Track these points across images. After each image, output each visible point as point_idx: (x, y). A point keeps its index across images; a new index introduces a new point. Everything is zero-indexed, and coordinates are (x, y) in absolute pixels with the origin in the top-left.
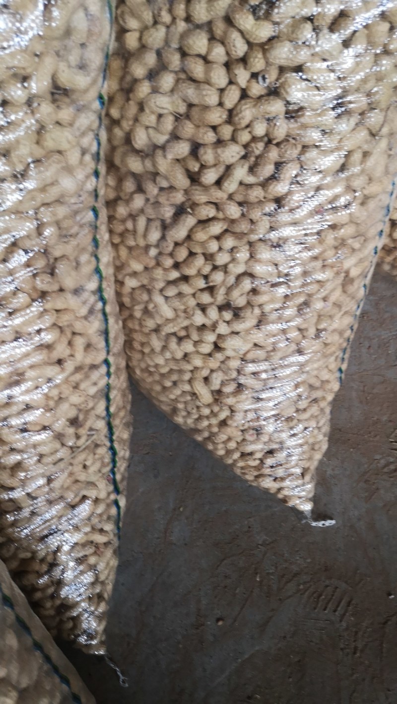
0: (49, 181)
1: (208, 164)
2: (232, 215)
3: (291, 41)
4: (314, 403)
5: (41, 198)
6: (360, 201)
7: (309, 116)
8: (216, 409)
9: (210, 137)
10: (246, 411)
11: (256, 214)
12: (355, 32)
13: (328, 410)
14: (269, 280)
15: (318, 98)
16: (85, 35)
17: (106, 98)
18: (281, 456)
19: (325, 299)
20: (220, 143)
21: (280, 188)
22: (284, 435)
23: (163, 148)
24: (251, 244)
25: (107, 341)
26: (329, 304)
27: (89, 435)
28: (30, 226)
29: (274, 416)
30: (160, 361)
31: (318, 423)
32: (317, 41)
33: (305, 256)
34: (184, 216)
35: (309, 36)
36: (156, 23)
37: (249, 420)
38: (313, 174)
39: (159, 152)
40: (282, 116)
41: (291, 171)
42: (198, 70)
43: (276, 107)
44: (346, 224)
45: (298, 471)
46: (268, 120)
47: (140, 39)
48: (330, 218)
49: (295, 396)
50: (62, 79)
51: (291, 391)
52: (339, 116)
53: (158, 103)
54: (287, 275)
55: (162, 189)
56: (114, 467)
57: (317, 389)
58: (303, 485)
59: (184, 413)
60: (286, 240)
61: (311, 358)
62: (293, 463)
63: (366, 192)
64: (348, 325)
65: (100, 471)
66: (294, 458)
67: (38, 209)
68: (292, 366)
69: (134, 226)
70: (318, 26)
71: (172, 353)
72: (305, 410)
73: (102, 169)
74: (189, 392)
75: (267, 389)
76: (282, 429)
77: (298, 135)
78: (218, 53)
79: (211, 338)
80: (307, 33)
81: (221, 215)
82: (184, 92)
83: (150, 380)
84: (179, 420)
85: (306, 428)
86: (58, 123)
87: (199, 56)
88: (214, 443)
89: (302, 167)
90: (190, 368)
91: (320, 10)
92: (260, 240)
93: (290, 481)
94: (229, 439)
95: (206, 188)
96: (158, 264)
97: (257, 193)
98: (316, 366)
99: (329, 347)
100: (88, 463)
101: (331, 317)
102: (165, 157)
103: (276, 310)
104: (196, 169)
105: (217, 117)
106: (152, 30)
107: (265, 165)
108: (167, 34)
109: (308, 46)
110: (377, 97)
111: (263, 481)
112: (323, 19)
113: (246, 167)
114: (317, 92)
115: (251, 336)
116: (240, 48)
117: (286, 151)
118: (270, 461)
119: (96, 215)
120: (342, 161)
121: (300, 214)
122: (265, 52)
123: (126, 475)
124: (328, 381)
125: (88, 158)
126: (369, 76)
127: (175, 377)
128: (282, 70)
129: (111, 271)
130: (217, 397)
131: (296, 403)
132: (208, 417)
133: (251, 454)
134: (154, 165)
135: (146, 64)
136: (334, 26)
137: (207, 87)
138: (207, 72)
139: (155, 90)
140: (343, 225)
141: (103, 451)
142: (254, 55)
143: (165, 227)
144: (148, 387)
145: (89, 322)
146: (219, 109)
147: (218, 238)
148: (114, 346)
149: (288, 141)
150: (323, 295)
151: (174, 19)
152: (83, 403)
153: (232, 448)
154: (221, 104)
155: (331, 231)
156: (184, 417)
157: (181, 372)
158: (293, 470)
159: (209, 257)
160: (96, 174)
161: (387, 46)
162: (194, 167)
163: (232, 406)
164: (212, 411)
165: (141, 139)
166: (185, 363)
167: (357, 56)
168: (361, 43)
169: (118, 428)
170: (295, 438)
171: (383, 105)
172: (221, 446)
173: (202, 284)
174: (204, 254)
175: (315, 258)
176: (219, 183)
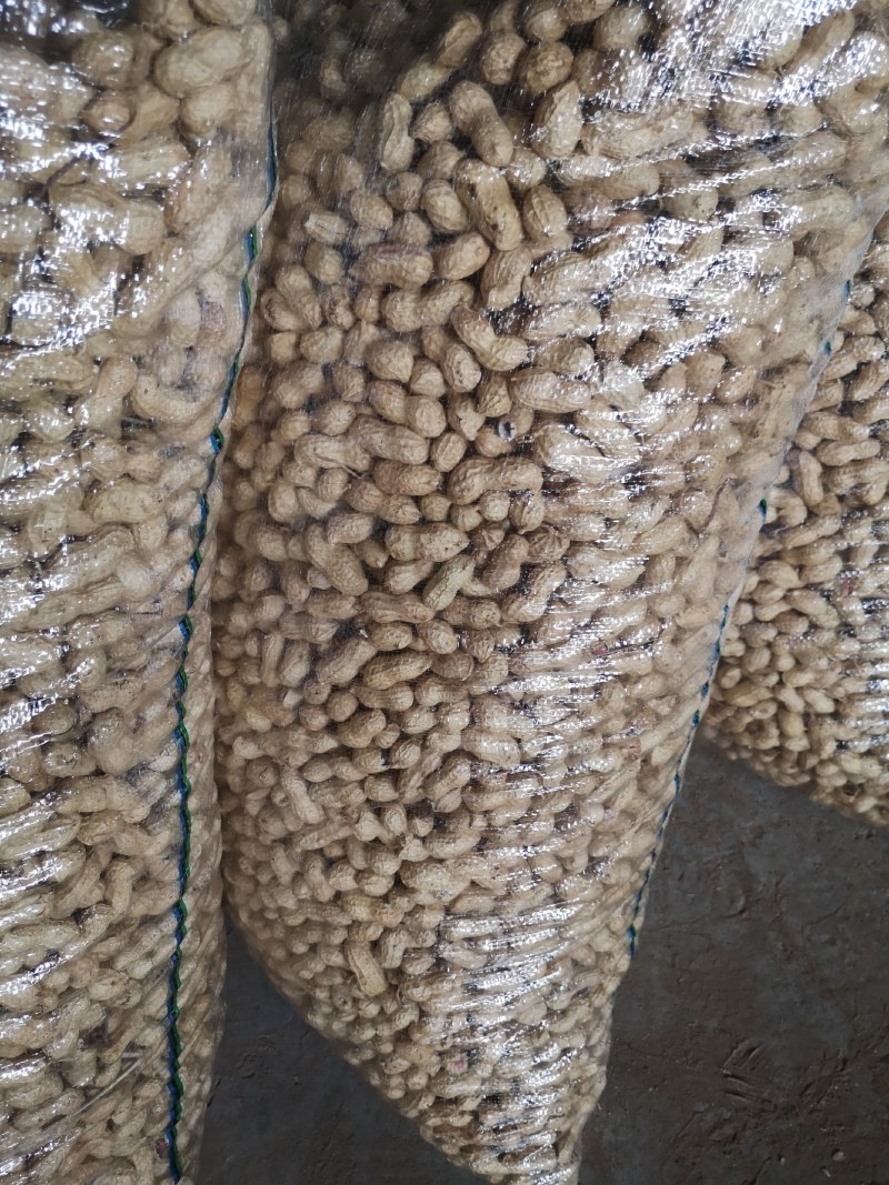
0: (97, 576)
1: (401, 558)
2: (440, 647)
3: (558, 374)
4: (583, 998)
5: (74, 606)
6: (670, 637)
7: (583, 494)
8: (391, 1007)
9: (409, 513)
10: (450, 1015)
11: (484, 650)
12: (666, 367)
13: (607, 1012)
14: (505, 767)
15: (599, 467)
16: (193, 336)
17: (226, 436)
18: (515, 1108)
19: (606, 805)
20: (425, 524)
21: (531, 609)
22: (522, 1067)
23: (324, 523)
24: (473, 700)
25: (183, 867)
26: (614, 812)
27: (124, 1060)
28: (46, 656)
29: (504, 1024)
30: (289, 902)
31: (588, 1038)
32: (602, 378)
33: (572, 728)
34: (353, 642)
35: (588, 368)
36: (325, 323)
37: (455, 1031)
38: (590, 590)
39: (316, 531)
40: (537, 491)
41: (552, 580)
42: (394, 404)
43: (528, 476)
44: (647, 675)
45: (547, 1139)
46: (513, 495)
47: (297, 345)
48: (618, 664)
49: (547, 986)
50: (142, 404)
51: (537, 976)
52: (635, 499)
53: (319, 451)
54: (537, 760)
55: (315, 591)
56: (174, 1121)
57: (588, 969)
58: (556, 1170)
59: (327, 1010)
60: (538, 698)
61: (577, 914)
62: (538, 1123)
63: (681, 622)
64: (647, 849)
65: (143, 1132)
66: (539, 1113)
67: (68, 624)
68: (542, 929)
69: (260, 651)
70: (604, 353)
71: (313, 889)
72: (564, 1013)
73: (209, 551)
74: (340, 968)
75: (492, 971)
76: (518, 1052)
77: (565, 523)
78: (431, 380)
79: (389, 866)
80: (585, 362)
81: (420, 646)
82: (368, 437)
83: (264, 935)
84: (318, 1021)
85: (565, 1051)
86: (128, 476)
87: (397, 382)
88: (382, 1074)
89: (569, 575)
90: (346, 921)
91: (607, 328)
92: (491, 693)
93: (532, 1161)
94: (413, 1069)
95: (396, 598)
96: (298, 722)
97: (487, 614)
98: (587, 926)
99: (611, 891)
100: (118, 1119)
101: (617, 836)
102: (325, 538)
103: (517, 822)
104: (381, 565)
105: (421, 482)
106: (318, 335)
107: (504, 567)
108: (344, 342)
109: (586, 383)
110: (702, 472)
111: (476, 1159)
112: (613, 343)
113: (470, 568)
114: (599, 458)
115: (467, 868)
116: (469, 377)
117: (542, 548)
118: (491, 1119)
119: (188, 634)
120: (642, 569)
121: (565, 654)
122: (510, 386)
123: (200, 1132)
124: (609, 954)
125: (180, 535)
126: (689, 437)
127: (313, 937)
128: (539, 417)
129: (208, 729)
130: (394, 982)
131: (547, 999)
132: (374, 1022)
133: (456, 1101)
134: (305, 550)
135: (302, 387)
136: (631, 355)
137: (407, 432)
138: (409, 409)
139: (316, 430)
140: (640, 678)
141: (151, 1091)
142: (492, 390)
143: (316, 657)
144: (261, 948)
145: (149, 833)
146: (427, 469)
147: (414, 684)
148: (198, 874)
149: (546, 531)
150: (604, 797)
151: (357, 321)
152: (120, 998)
153: (418, 1087)
154: (430, 462)
155: (619, 685)
156: (327, 1016)
157: (326, 927)
158: (538, 1138)
159: (394, 717)
160: (195, 561)
161: (720, 394)
162: (377, 560)
163: (423, 1003)
164: (382, 1011)
165: (285, 504)
166: (335, 911)
167: (668, 406)
168: (675, 386)
169: (191, 1037)
170: (544, 1073)
171: (713, 485)
172: (395, 1081)
173: (377, 764)
174: (385, 712)
175: (591, 732)
176: (420, 590)
